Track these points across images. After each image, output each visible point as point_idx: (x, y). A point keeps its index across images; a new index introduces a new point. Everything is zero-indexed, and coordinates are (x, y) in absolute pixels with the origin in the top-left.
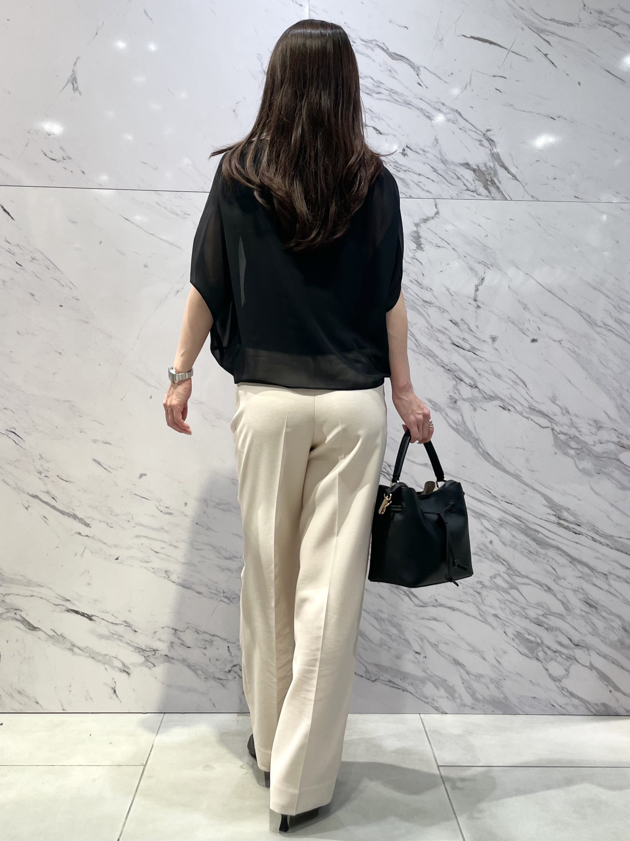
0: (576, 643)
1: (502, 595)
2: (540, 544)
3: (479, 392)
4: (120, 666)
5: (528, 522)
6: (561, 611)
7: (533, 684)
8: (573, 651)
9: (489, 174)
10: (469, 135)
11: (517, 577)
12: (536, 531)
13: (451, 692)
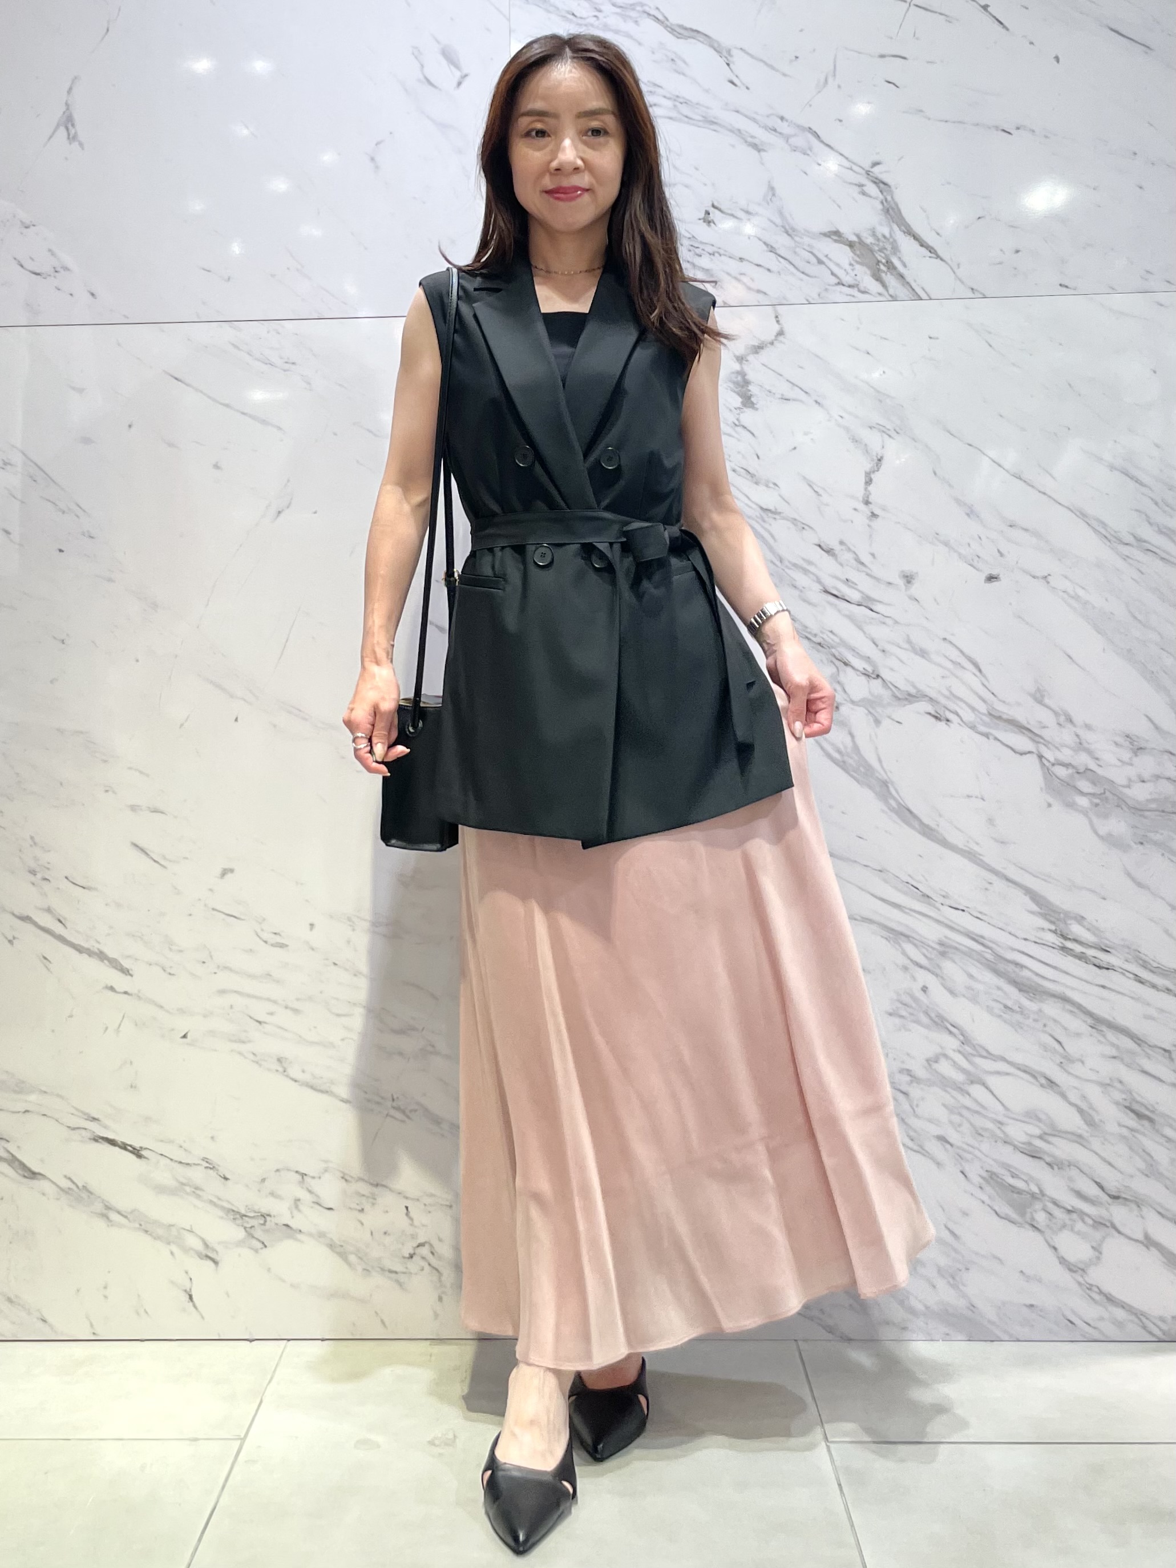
0: (1112, 1193)
1: (953, 1097)
2: (1027, 992)
3: (883, 686)
4: (198, 1245)
5: (999, 946)
6: (1079, 1128)
7: (1028, 1278)
8: (1107, 1209)
9: (882, 249)
11: (984, 1060)
12: (1017, 964)
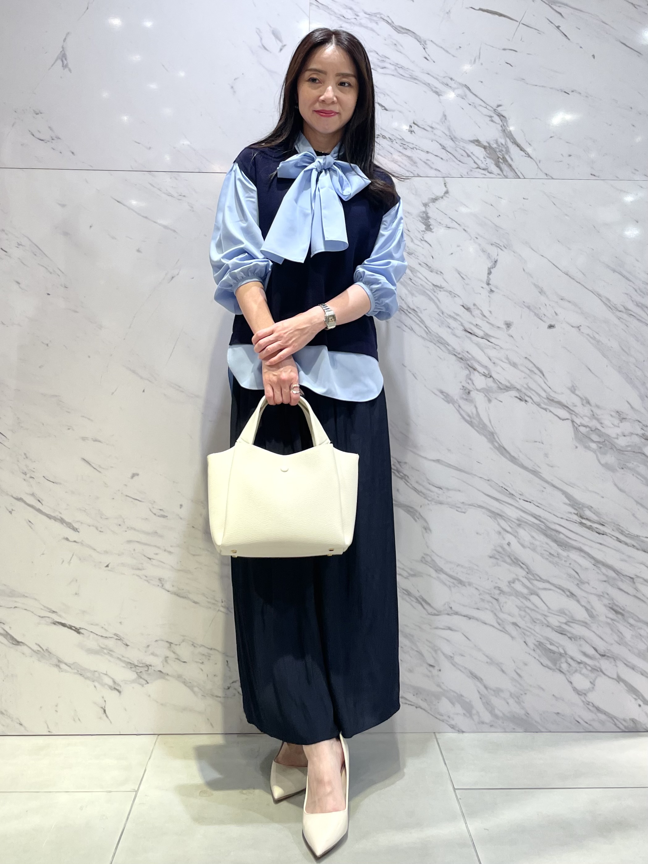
0: (602, 653)
1: (522, 602)
2: (561, 546)
3: (493, 382)
4: (110, 683)
5: (549, 522)
6: (586, 619)
7: (557, 699)
8: (599, 662)
9: (501, 151)
10: (478, 110)
11: (538, 582)
12: (557, 531)
13: (468, 708)
